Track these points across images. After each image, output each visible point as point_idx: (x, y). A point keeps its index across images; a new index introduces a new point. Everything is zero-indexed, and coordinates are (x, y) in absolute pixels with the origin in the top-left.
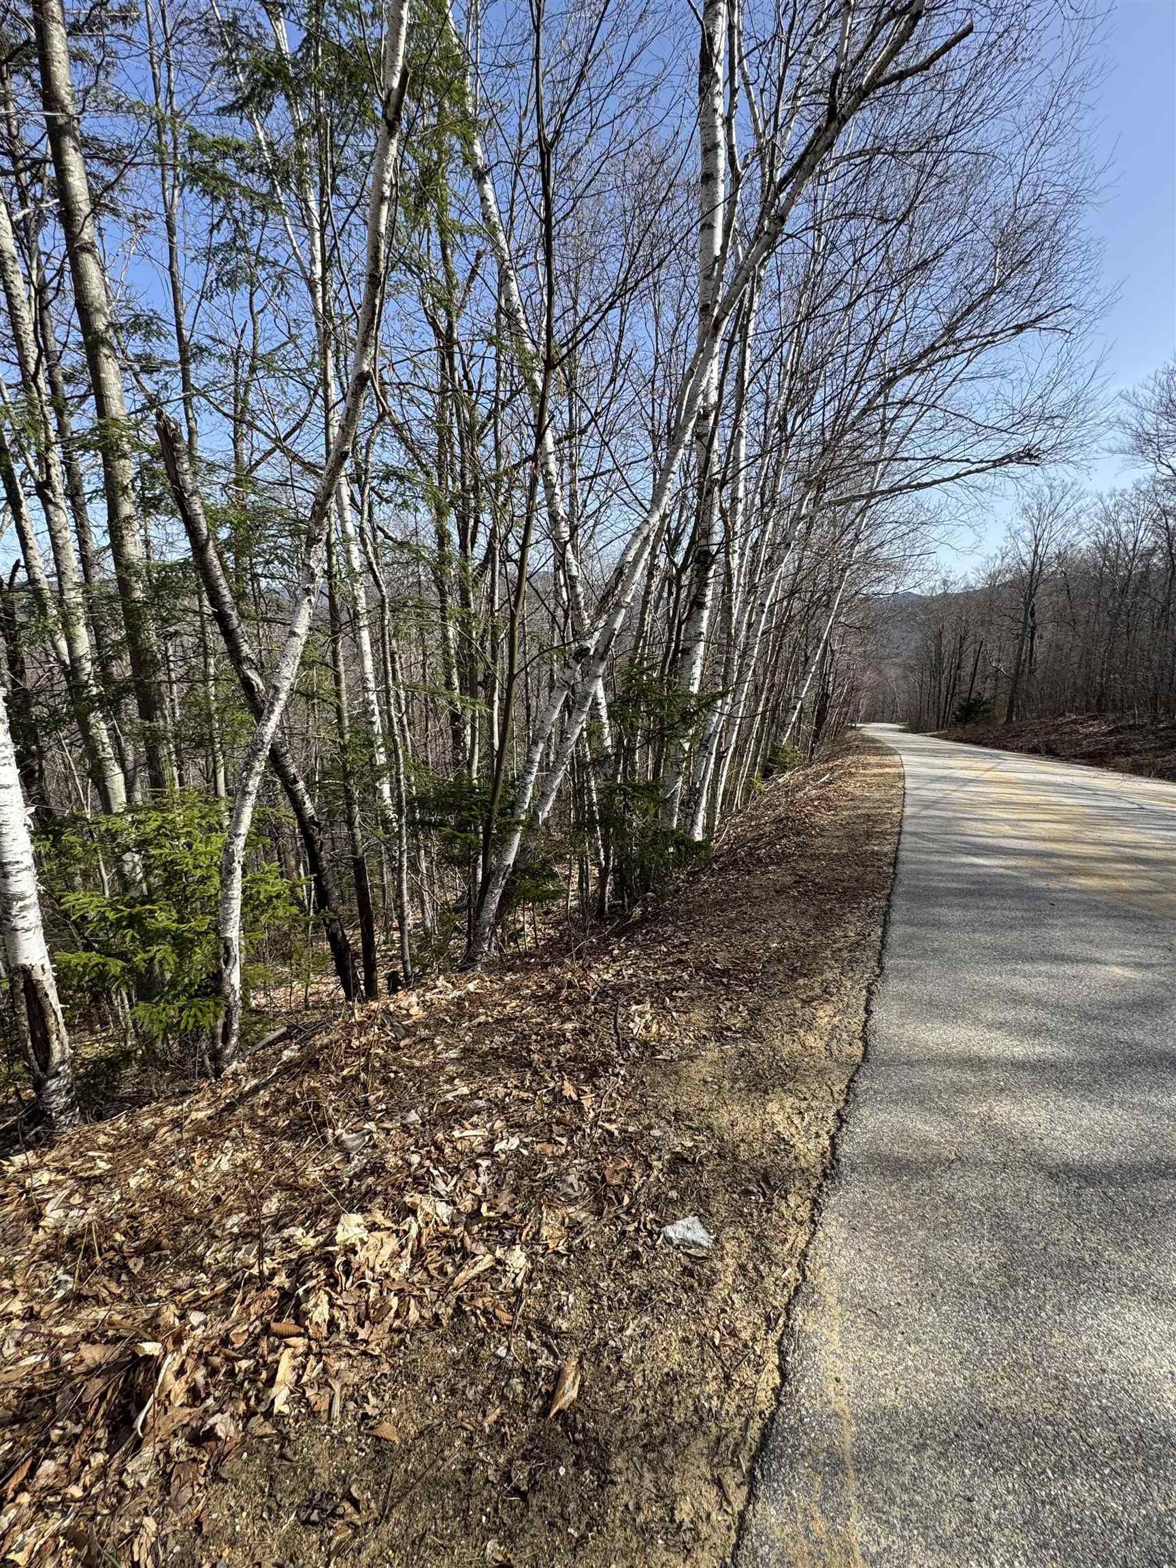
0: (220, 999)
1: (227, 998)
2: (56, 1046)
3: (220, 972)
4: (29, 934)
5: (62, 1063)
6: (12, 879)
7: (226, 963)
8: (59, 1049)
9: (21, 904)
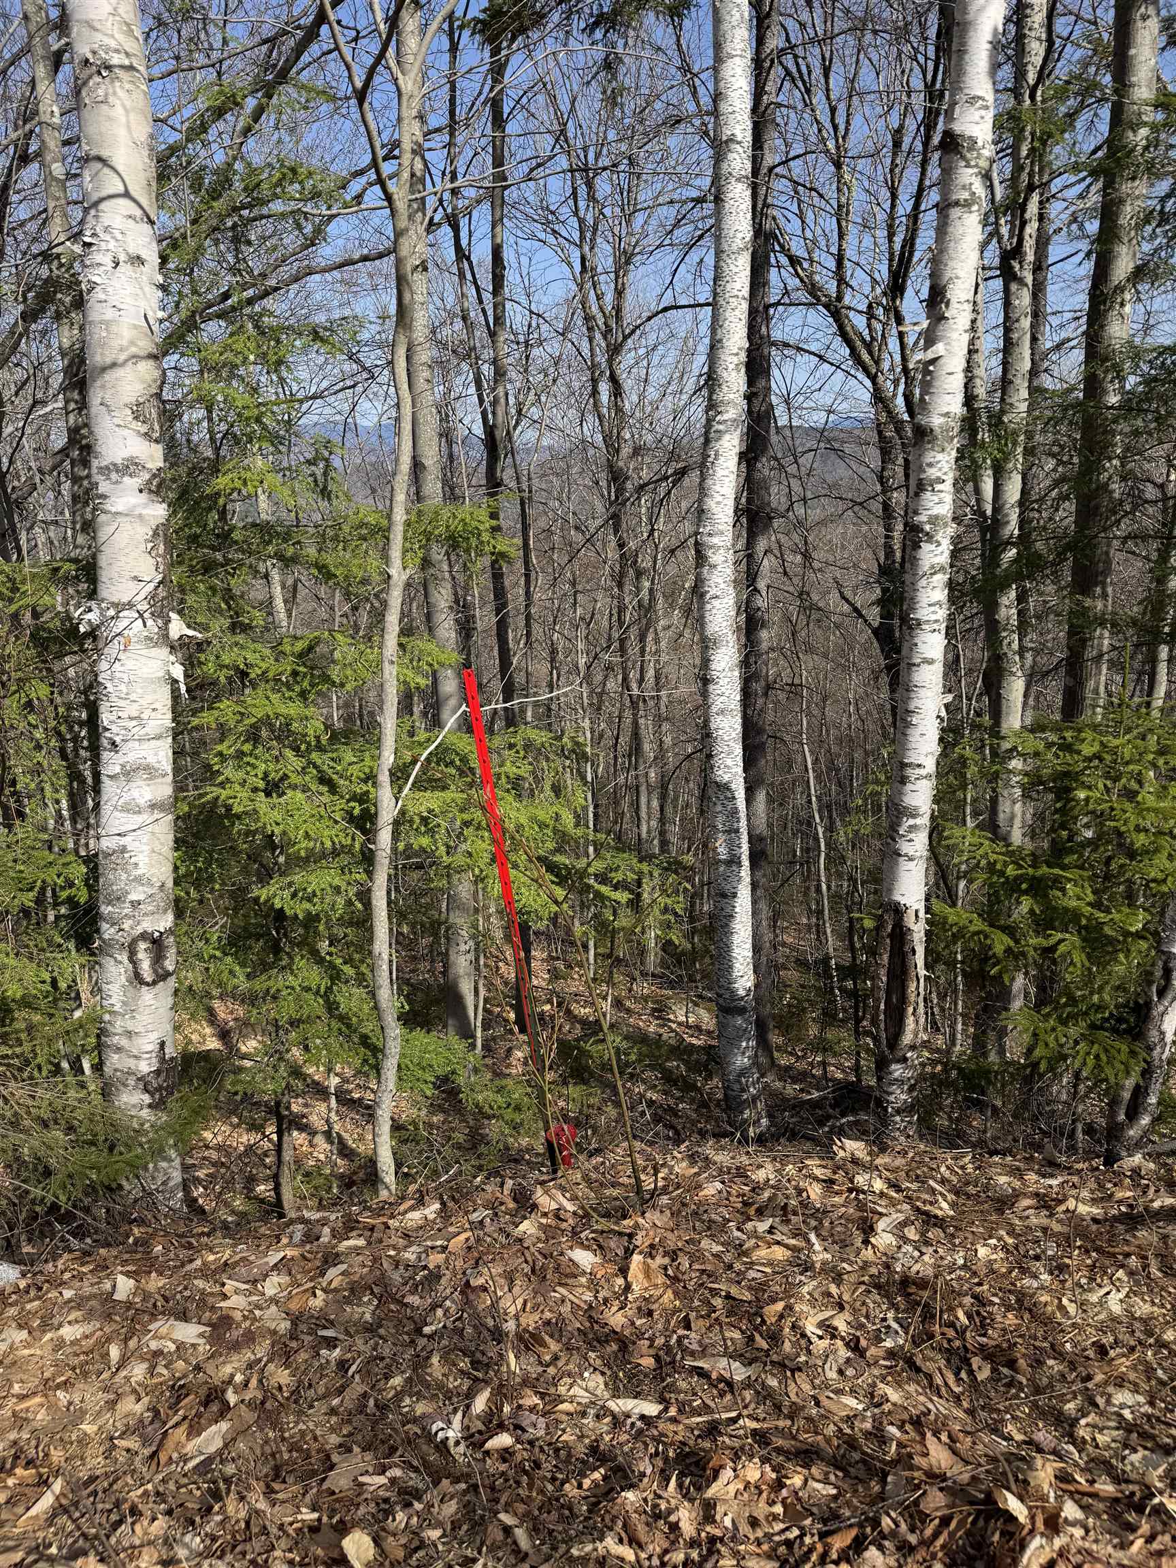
0: (1138, 1047)
1: (1150, 1049)
2: (910, 1022)
3: (1148, 1005)
4: (911, 865)
5: (913, 1047)
6: (909, 787)
7: (1161, 993)
8: (913, 1029)
9: (911, 822)
